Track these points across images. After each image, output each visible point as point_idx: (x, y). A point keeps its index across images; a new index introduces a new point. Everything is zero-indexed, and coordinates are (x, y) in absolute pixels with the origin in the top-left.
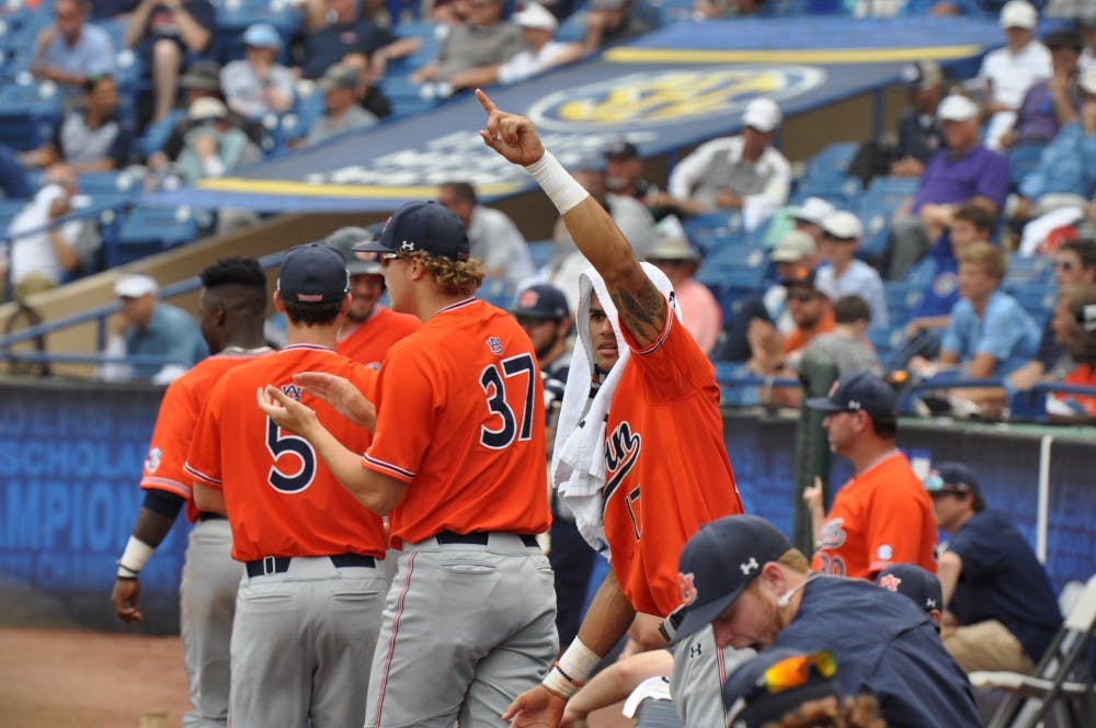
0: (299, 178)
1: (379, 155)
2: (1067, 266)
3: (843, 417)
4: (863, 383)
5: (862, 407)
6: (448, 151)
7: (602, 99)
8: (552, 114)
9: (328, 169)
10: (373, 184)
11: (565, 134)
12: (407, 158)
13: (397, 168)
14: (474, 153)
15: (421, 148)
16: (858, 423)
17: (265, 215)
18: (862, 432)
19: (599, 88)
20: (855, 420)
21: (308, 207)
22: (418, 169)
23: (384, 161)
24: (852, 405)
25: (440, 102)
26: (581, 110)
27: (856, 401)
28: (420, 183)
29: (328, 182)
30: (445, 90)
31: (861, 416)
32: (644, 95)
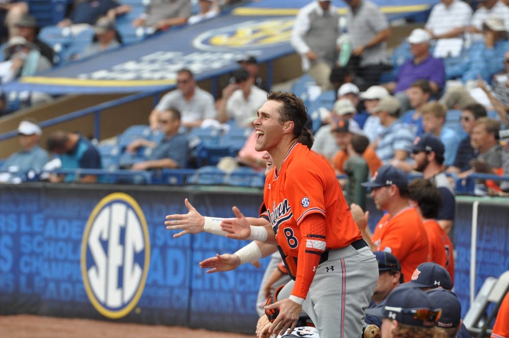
0: (74, 76)
1: (115, 64)
2: (467, 119)
3: (383, 190)
4: (392, 171)
5: (393, 183)
6: (153, 62)
7: (232, 34)
8: (206, 42)
9: (89, 72)
10: (113, 79)
11: (213, 53)
12: (131, 65)
13: (125, 71)
14: (167, 63)
15: (138, 60)
16: (391, 191)
17: (55, 96)
18: (394, 196)
19: (229, 29)
20: (390, 190)
21: (79, 92)
22: (137, 71)
23: (118, 67)
24: (388, 182)
25: (147, 37)
26: (221, 39)
27: (389, 181)
28: (138, 78)
29: (90, 78)
30: (150, 31)
31: (393, 188)
32: (254, 32)
